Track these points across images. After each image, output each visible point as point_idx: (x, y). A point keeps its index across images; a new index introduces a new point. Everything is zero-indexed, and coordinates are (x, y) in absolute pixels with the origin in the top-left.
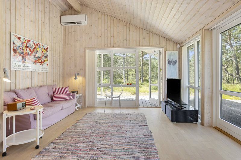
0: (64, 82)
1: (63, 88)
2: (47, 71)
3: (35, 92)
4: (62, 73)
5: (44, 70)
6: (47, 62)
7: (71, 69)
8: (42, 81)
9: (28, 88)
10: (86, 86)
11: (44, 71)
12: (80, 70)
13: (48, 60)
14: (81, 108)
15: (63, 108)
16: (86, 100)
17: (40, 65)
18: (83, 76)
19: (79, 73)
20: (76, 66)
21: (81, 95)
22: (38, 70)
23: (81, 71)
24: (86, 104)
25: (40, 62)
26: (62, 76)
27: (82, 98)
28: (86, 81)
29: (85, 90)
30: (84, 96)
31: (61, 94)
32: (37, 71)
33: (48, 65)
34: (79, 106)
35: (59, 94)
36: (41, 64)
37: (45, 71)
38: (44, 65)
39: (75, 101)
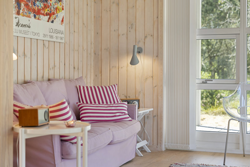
0: (99, 71)
1: (94, 87)
2: (61, 38)
3: (42, 93)
4: (93, 46)
5: (55, 35)
6: (61, 14)
7: (119, 35)
8: (51, 67)
9: (26, 82)
10: (162, 86)
11: (54, 40)
12: (146, 37)
13: (63, 9)
14: (148, 150)
15: (115, 140)
16: (161, 128)
17: (48, 21)
18: (155, 54)
19: (141, 45)
20: (132, 25)
21: (148, 110)
22: (45, 36)
23: (147, 40)
24: (161, 140)
25: (47, 14)
26: (93, 54)
27: (149, 123)
28: (162, 70)
29: (159, 98)
30: (157, 117)
31: (99, 103)
32: (41, 37)
33: (62, 21)
34: (143, 143)
35: (95, 102)
36: (49, 18)
37: (57, 38)
38: (55, 21)
39: (136, 126)
